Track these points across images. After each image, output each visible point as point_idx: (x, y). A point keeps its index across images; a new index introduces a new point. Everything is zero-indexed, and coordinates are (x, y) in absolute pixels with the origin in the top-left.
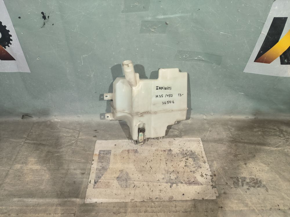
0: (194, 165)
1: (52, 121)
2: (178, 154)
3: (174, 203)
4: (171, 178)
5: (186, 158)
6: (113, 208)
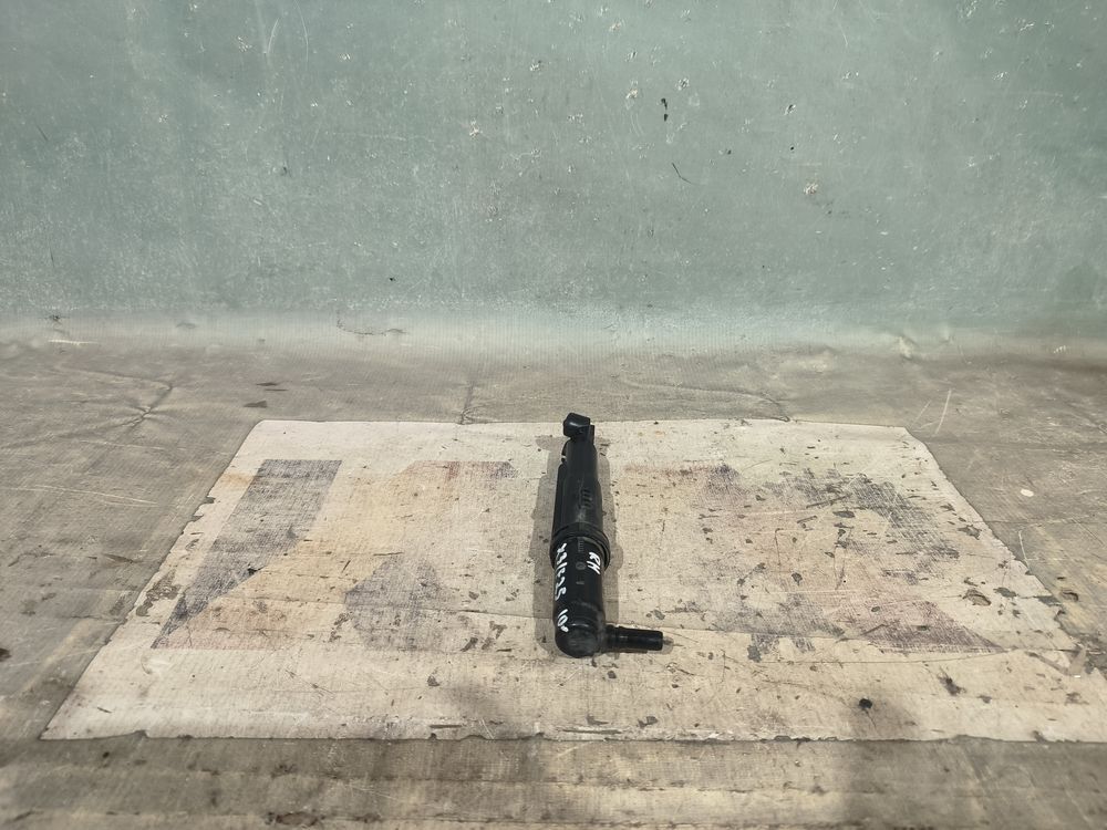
0: (905, 545)
1: (35, 344)
2: (778, 491)
4: (754, 603)
5: (839, 506)
6: (274, 776)
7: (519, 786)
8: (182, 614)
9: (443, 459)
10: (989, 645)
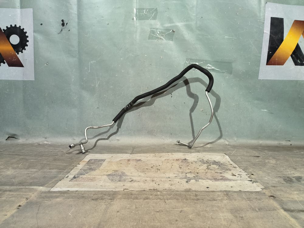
0: (221, 169)
1: (41, 143)
2: (196, 162)
3: (194, 193)
4: (188, 176)
5: (208, 164)
6: (94, 195)
7: (140, 196)
8: (74, 177)
9: (127, 159)
10: (234, 180)
